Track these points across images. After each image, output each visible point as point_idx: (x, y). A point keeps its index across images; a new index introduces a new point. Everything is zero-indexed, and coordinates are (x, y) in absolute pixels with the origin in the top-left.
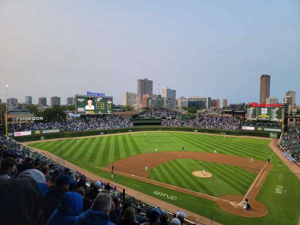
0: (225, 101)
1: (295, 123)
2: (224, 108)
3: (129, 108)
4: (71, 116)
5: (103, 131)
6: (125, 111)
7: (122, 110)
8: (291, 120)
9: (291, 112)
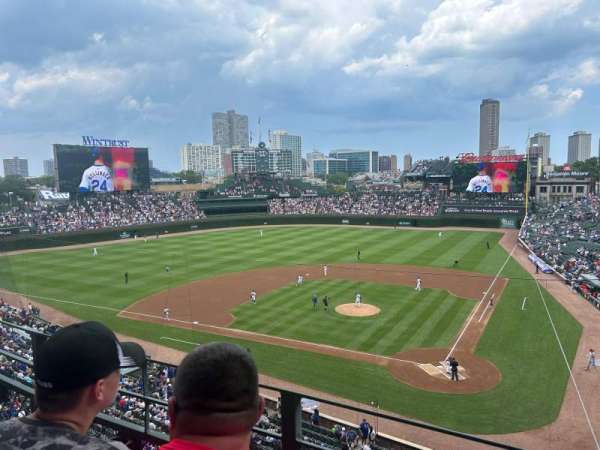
0: (408, 158)
1: (551, 196)
2: (405, 172)
3: (192, 177)
4: (46, 197)
5: (125, 230)
6: (181, 182)
7: (174, 180)
8: (543, 190)
9: (543, 173)
